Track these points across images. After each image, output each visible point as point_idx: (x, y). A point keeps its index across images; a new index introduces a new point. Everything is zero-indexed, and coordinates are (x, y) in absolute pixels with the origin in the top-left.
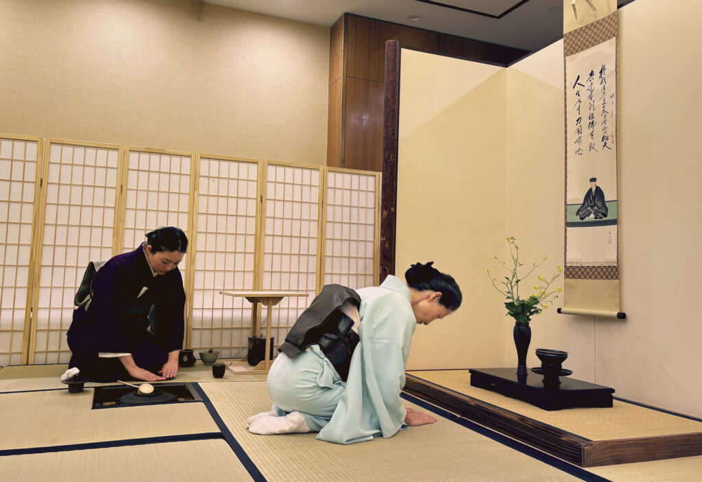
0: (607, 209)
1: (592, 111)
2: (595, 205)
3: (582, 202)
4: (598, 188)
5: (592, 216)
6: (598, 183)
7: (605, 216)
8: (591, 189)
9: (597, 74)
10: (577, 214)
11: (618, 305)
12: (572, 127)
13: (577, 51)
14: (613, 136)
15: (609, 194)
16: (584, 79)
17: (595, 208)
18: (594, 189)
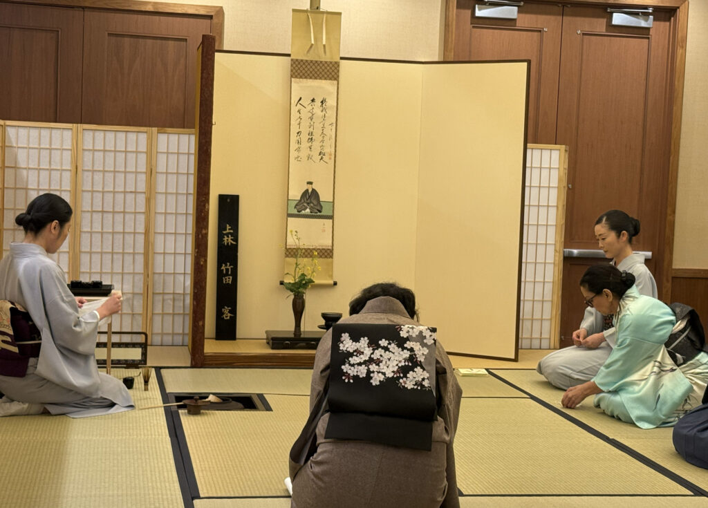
0: (321, 207)
1: (311, 130)
2: (311, 202)
3: (299, 198)
4: (313, 190)
5: (308, 210)
6: (314, 186)
7: (320, 211)
8: (307, 190)
9: (318, 103)
10: (295, 207)
11: (331, 276)
12: (294, 138)
13: (301, 77)
14: (330, 155)
15: (325, 196)
16: (306, 102)
17: (311, 204)
18: (310, 191)
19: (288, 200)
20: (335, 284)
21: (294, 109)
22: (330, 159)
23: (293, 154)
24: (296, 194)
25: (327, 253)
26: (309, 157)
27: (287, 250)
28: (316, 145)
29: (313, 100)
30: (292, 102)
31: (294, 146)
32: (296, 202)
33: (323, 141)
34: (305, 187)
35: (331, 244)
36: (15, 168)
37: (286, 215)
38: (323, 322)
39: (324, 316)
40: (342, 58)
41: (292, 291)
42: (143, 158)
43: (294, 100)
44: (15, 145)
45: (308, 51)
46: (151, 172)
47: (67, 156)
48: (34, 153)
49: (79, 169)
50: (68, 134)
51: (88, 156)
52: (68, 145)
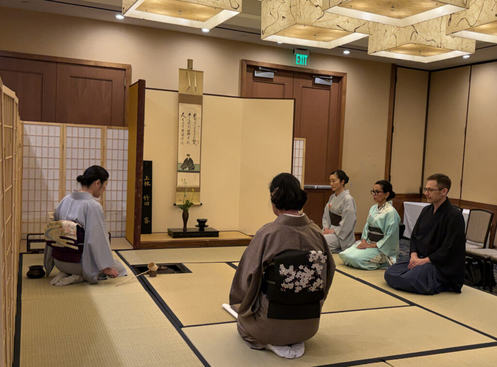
0: (194, 167)
1: (189, 129)
3: (183, 162)
4: (190, 159)
5: (187, 169)
6: (191, 157)
7: (193, 169)
8: (187, 159)
9: (192, 116)
10: (181, 167)
11: (199, 201)
12: (180, 133)
13: (184, 103)
14: (198, 141)
15: (196, 162)
16: (186, 115)
17: (189, 166)
18: (188, 159)
19: (178, 163)
20: (201, 204)
21: (180, 118)
22: (198, 143)
23: (180, 141)
24: (181, 160)
25: (197, 190)
26: (188, 143)
27: (177, 188)
28: (191, 136)
29: (190, 114)
31: (180, 137)
32: (182, 165)
33: (195, 135)
34: (186, 157)
35: (198, 185)
36: (29, 146)
37: (176, 171)
38: (197, 224)
39: (198, 221)
40: (204, 94)
41: (182, 208)
42: (99, 142)
43: (180, 114)
44: (28, 134)
45: (188, 90)
46: (104, 149)
47: (58, 140)
48: (39, 138)
49: (64, 147)
50: (58, 129)
51: (69, 140)
52: (58, 134)
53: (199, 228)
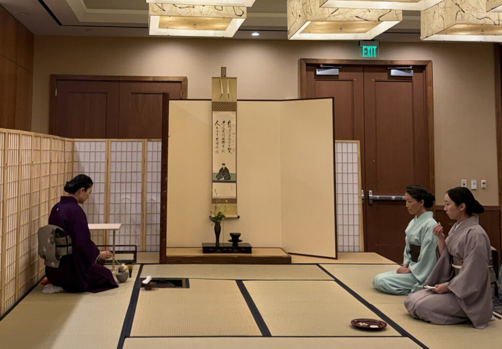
0: (230, 177)
1: (223, 137)
2: (225, 174)
3: (218, 172)
4: (226, 168)
5: (223, 179)
6: (226, 166)
7: (229, 179)
8: (222, 168)
9: (226, 123)
10: (216, 177)
11: (236, 213)
12: (214, 141)
13: (217, 111)
14: (234, 149)
15: (232, 171)
16: (220, 123)
17: (224, 175)
18: (224, 168)
19: (212, 173)
20: (239, 217)
21: (214, 127)
22: (234, 151)
23: (214, 150)
24: (216, 170)
25: (233, 201)
26: (223, 151)
27: (213, 199)
28: (226, 145)
29: (224, 122)
30: (213, 123)
31: (215, 145)
32: (217, 175)
33: (230, 143)
34: (221, 166)
35: (235, 196)
36: (78, 162)
37: (211, 181)
38: (231, 238)
39: (231, 235)
40: (238, 100)
41: (214, 222)
42: (140, 154)
43: (214, 122)
44: (78, 150)
45: (220, 98)
46: (144, 162)
47: (103, 155)
48: (87, 154)
49: (109, 161)
50: (104, 144)
51: (113, 155)
52: (104, 149)
53: (232, 243)
